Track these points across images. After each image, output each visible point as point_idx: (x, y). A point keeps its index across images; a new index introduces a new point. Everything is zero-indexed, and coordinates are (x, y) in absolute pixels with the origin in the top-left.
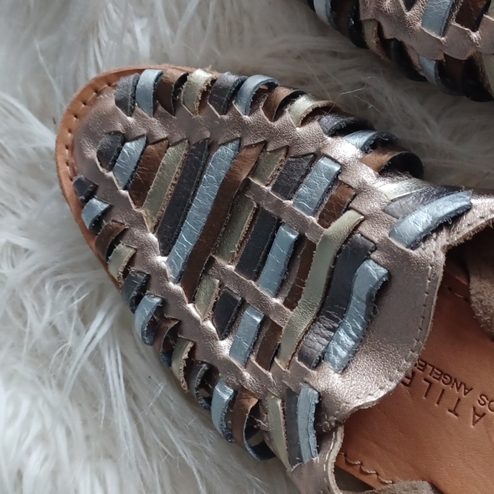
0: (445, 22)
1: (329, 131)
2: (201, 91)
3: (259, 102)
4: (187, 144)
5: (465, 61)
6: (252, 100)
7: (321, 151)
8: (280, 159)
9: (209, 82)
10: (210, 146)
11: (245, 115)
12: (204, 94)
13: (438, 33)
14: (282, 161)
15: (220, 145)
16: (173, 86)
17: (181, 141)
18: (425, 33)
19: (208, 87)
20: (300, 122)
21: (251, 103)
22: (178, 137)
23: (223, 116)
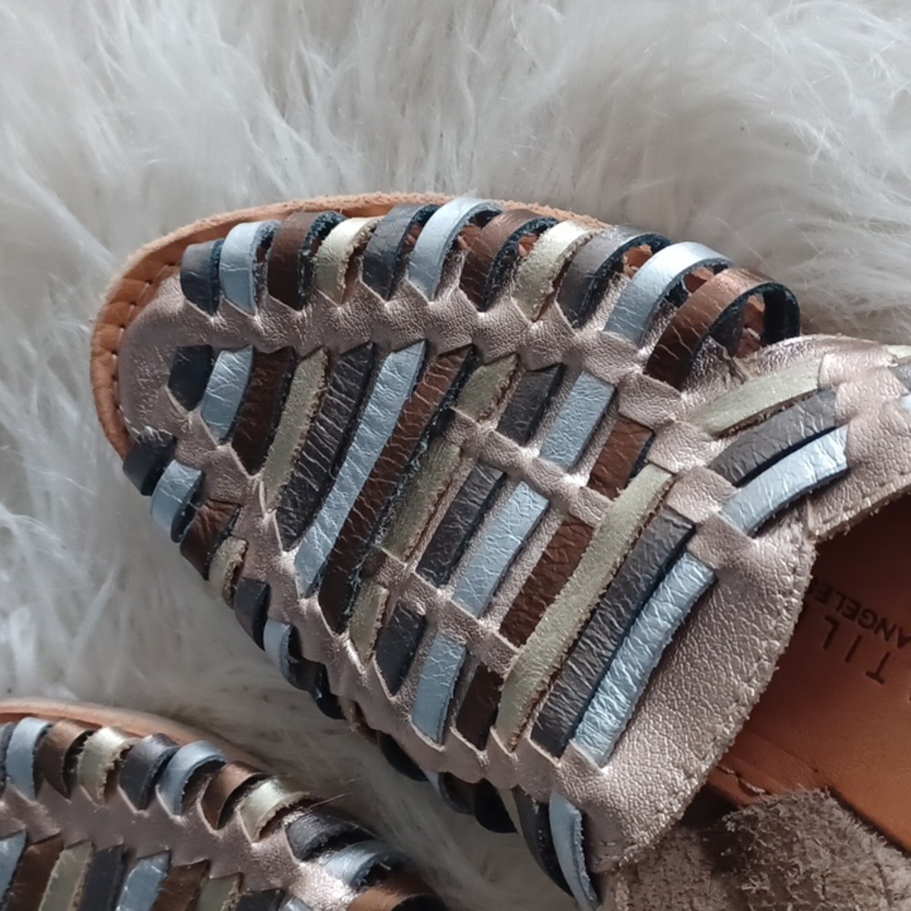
0: (443, 724)
1: (302, 853)
2: (105, 771)
3: (197, 791)
4: (90, 849)
5: (475, 784)
6: (183, 793)
7: (290, 888)
8: (231, 893)
9: (118, 756)
10: (126, 857)
11: (175, 814)
12: (111, 774)
13: (435, 738)
14: (233, 895)
15: (139, 859)
16: (63, 758)
17: (80, 843)
18: (417, 736)
19: (116, 762)
20: (258, 835)
21: (183, 796)
22: (75, 837)
23: (141, 812)
